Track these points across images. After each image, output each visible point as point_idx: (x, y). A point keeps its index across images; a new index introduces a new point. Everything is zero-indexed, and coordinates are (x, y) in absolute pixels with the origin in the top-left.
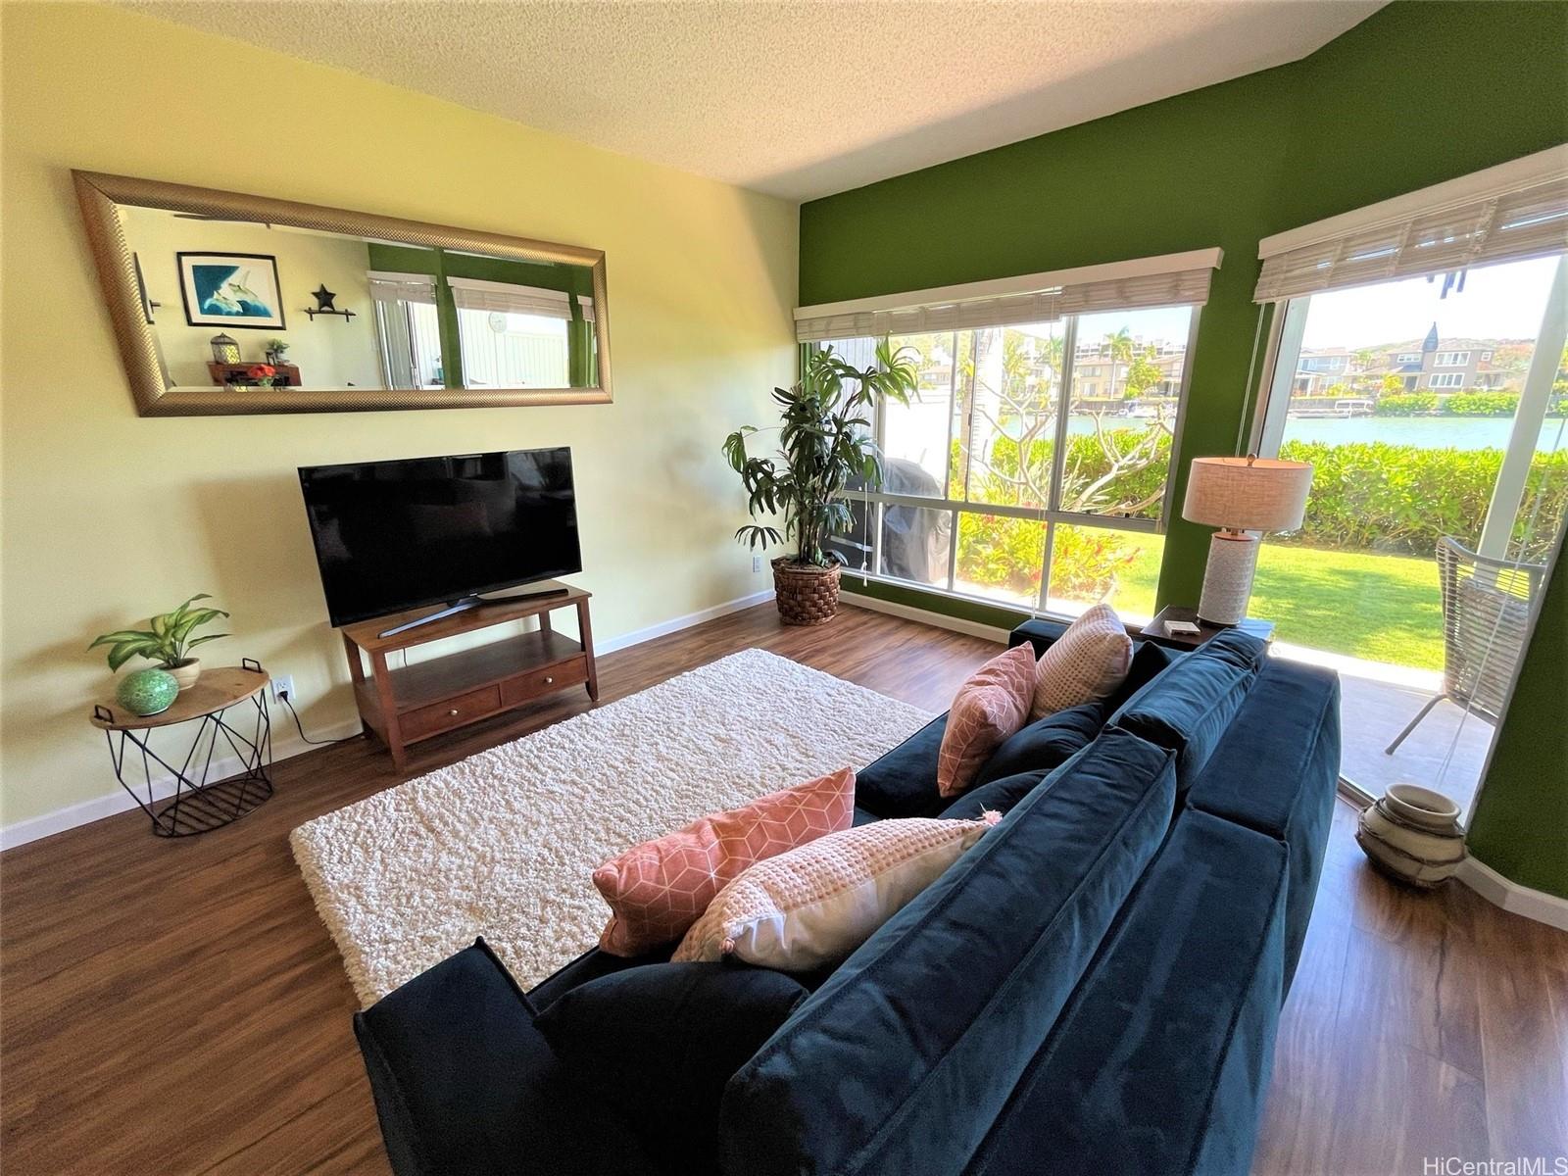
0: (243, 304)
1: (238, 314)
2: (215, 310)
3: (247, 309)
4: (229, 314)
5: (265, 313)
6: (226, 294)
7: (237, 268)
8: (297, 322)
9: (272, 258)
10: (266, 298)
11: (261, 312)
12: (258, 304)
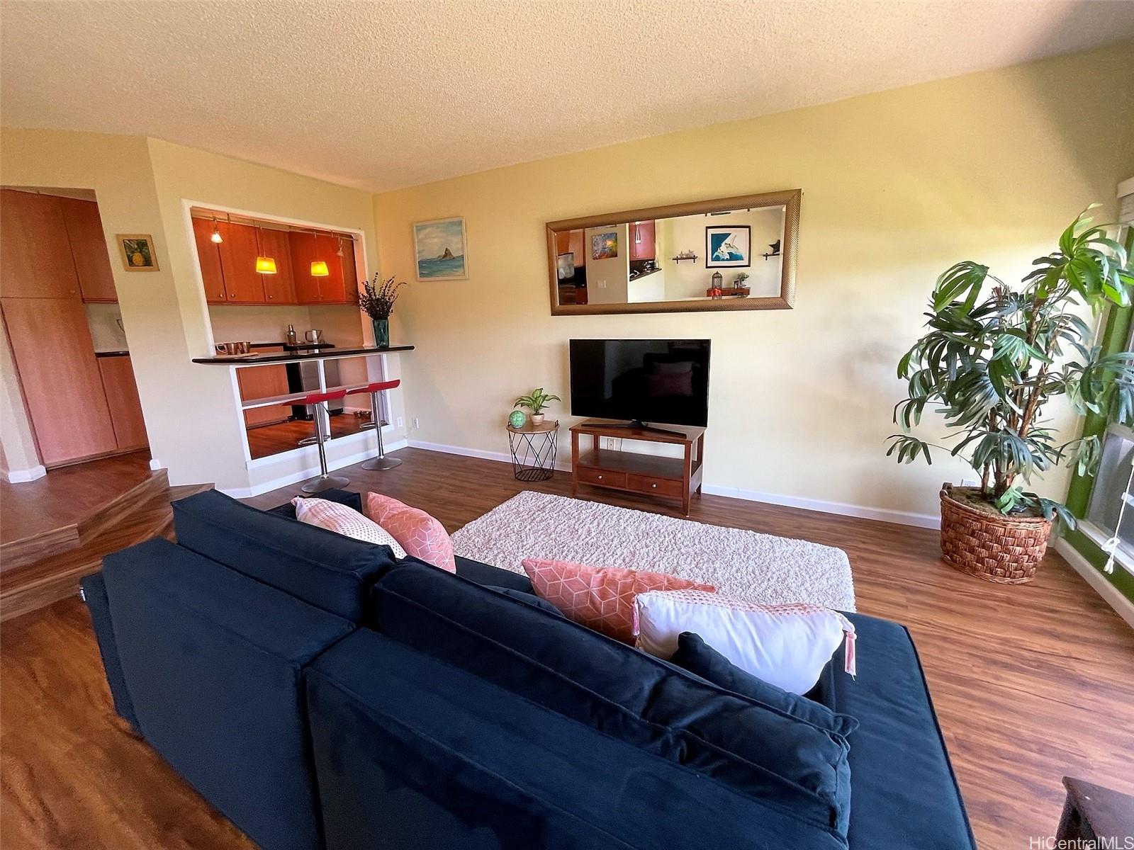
0: (730, 254)
1: (727, 260)
2: (717, 259)
3: (733, 257)
4: (723, 260)
5: (741, 258)
6: (724, 250)
7: (730, 234)
8: (758, 261)
9: (749, 227)
10: (742, 250)
11: (740, 258)
12: (738, 254)
